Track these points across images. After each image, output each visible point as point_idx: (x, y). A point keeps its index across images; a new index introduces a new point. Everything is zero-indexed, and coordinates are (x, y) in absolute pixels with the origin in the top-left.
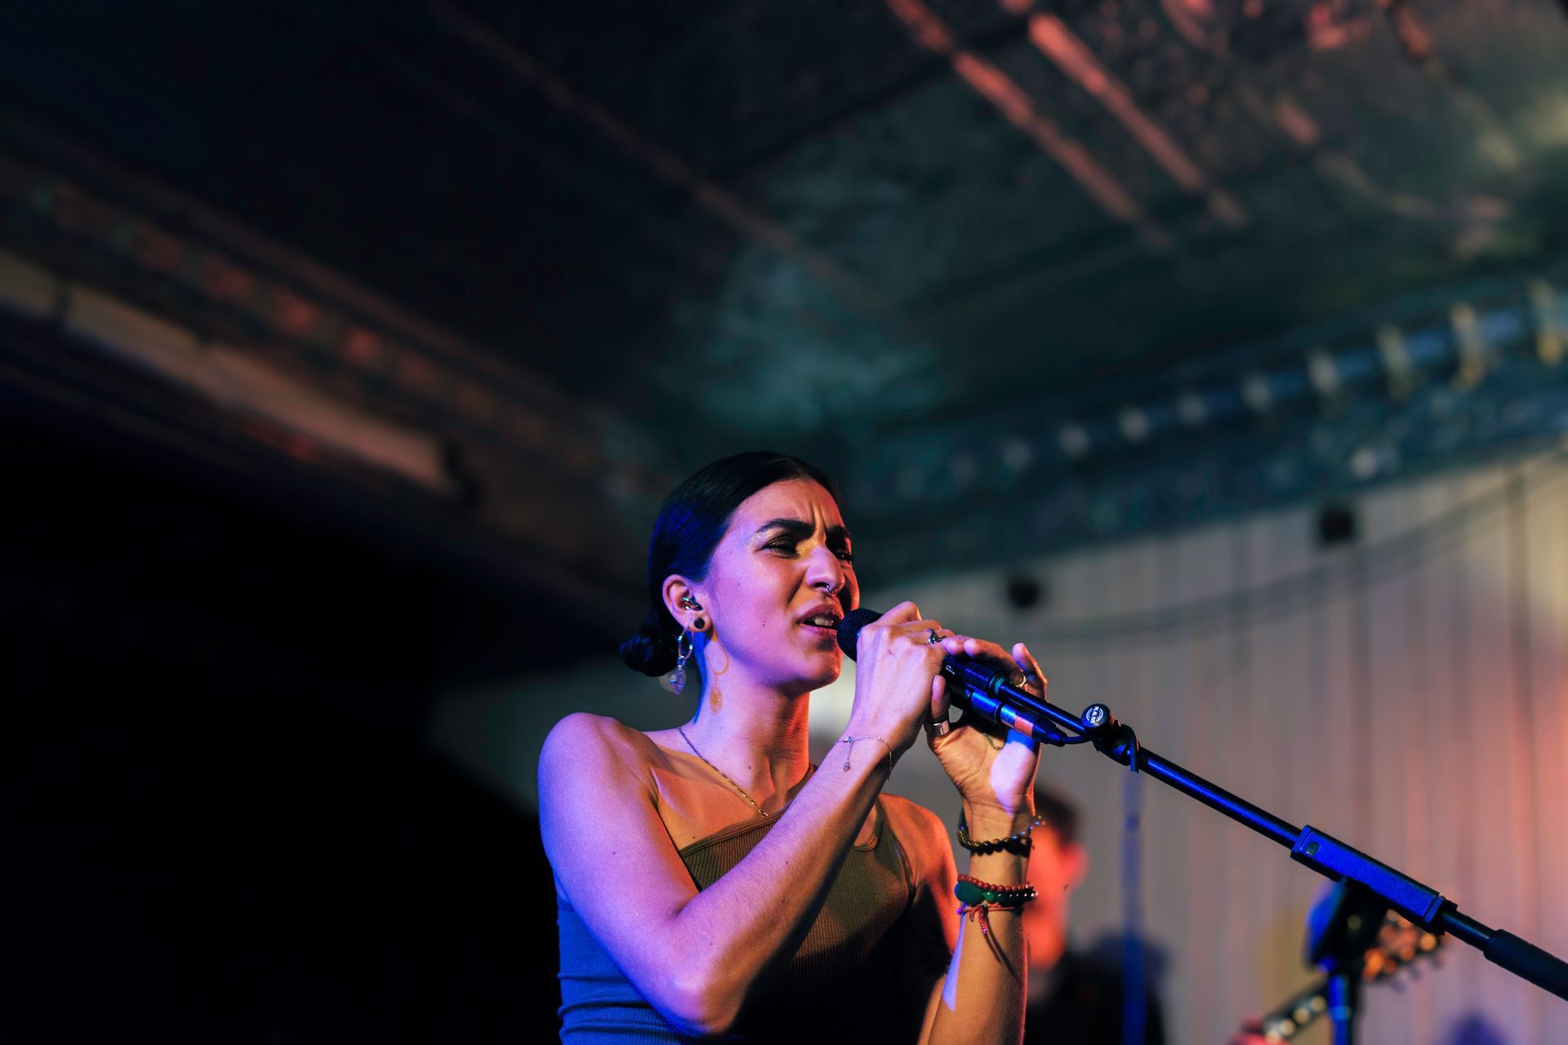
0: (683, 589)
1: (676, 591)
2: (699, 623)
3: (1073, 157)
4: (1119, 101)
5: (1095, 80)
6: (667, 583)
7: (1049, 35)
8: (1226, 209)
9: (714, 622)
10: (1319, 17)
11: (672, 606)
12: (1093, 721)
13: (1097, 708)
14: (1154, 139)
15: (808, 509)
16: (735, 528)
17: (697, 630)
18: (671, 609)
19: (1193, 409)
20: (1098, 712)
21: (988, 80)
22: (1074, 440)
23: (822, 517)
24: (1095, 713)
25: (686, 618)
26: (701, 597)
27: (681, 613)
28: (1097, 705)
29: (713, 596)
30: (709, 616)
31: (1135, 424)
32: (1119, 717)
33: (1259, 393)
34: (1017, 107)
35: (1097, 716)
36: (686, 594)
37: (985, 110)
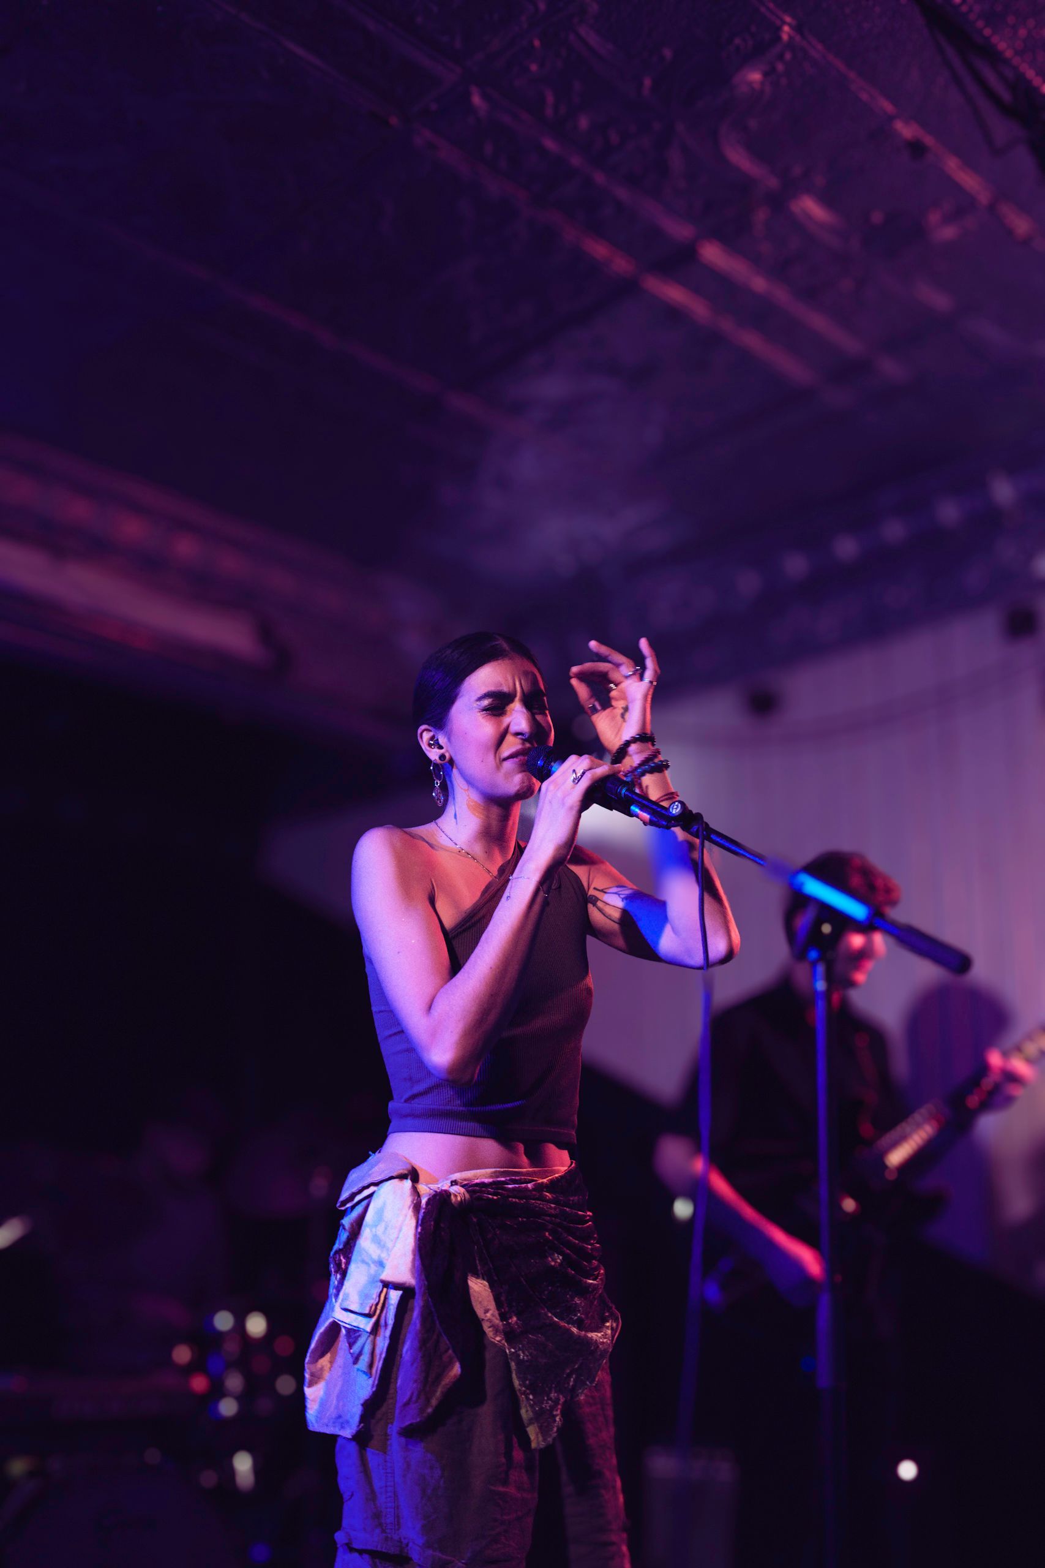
0: (431, 734)
1: (426, 736)
2: (442, 757)
3: (751, 340)
4: (782, 295)
5: (759, 284)
6: (419, 731)
7: (712, 253)
8: (890, 368)
9: (453, 757)
10: (934, 217)
11: (424, 746)
12: (674, 812)
13: (677, 803)
14: (818, 322)
15: (511, 682)
16: (462, 696)
17: (442, 762)
18: (423, 748)
19: (894, 531)
20: (677, 806)
21: (675, 294)
22: (796, 565)
23: (521, 684)
24: (675, 807)
25: (433, 754)
26: (442, 740)
27: (430, 751)
28: (677, 801)
29: (449, 740)
30: (449, 753)
31: (847, 548)
32: (694, 808)
33: (949, 512)
34: (699, 309)
35: (676, 809)
36: (432, 738)
37: (674, 314)
